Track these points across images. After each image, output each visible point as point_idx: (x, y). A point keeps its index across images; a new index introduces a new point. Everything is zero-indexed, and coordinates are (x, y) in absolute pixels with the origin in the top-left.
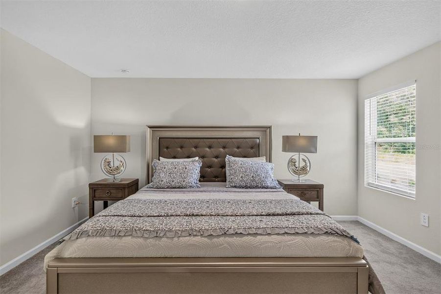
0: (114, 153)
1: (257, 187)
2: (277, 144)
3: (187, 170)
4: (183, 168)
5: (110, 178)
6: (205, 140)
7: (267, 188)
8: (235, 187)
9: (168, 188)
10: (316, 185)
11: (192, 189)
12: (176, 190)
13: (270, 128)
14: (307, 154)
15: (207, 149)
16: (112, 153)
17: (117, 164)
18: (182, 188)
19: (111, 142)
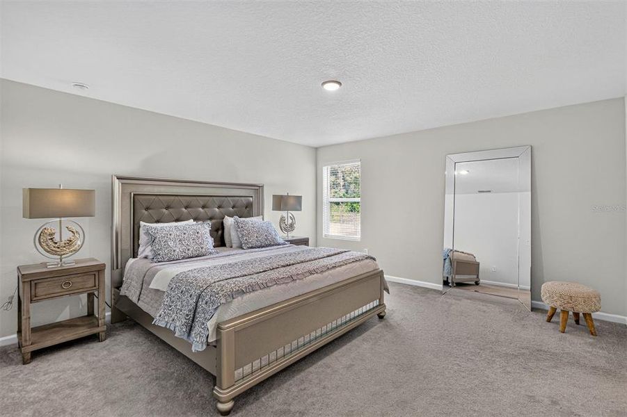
0: (63, 219)
1: (270, 245)
2: (268, 203)
3: (199, 235)
4: (194, 234)
5: (53, 262)
6: (198, 198)
7: (279, 245)
8: (252, 248)
9: (183, 258)
10: (304, 239)
11: (212, 256)
12: (193, 259)
13: (262, 186)
14: (293, 212)
15: (201, 209)
16: (58, 219)
17: (67, 235)
18: (200, 256)
19: (68, 200)
